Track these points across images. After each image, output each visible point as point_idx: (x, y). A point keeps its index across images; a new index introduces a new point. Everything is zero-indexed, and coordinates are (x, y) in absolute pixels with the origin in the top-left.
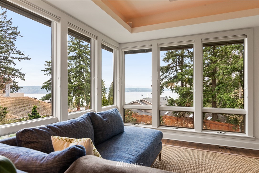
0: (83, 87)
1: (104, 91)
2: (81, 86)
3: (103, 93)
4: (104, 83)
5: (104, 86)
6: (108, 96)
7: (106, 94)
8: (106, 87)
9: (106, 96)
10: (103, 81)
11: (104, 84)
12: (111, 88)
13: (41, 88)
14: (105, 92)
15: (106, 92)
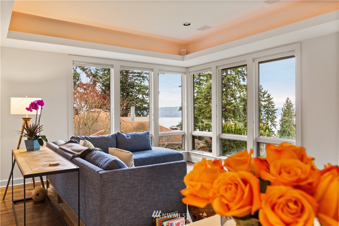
0: (230, 108)
1: (272, 114)
2: (228, 107)
3: (271, 117)
4: (271, 100)
5: (272, 105)
6: (279, 122)
7: (276, 118)
8: (276, 107)
9: (276, 122)
10: (271, 97)
11: (272, 102)
12: (286, 108)
13: (179, 110)
14: (274, 116)
15: (276, 115)
